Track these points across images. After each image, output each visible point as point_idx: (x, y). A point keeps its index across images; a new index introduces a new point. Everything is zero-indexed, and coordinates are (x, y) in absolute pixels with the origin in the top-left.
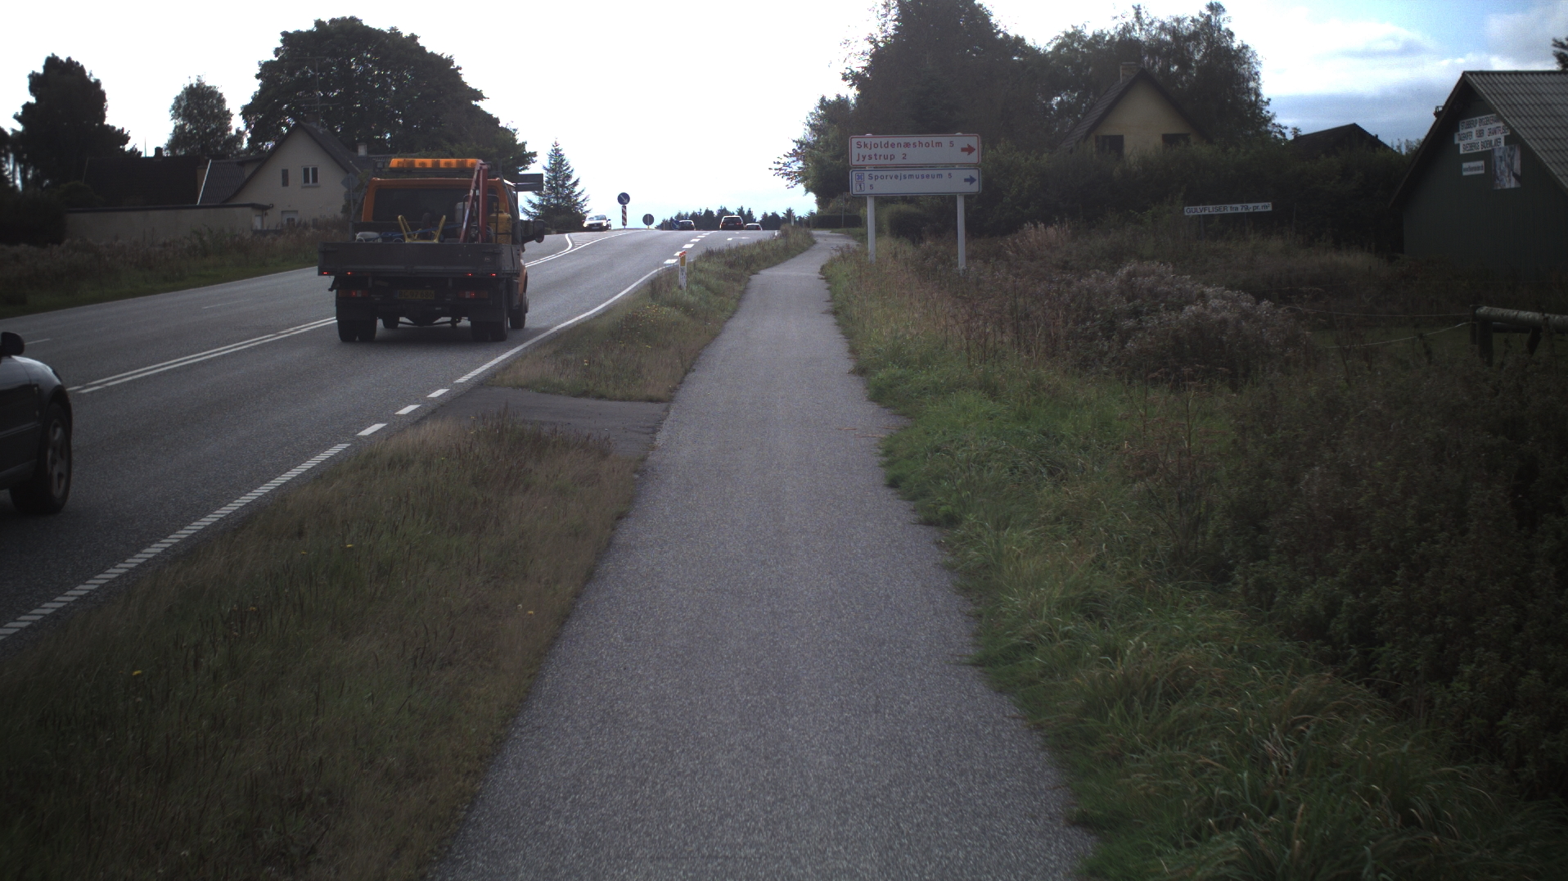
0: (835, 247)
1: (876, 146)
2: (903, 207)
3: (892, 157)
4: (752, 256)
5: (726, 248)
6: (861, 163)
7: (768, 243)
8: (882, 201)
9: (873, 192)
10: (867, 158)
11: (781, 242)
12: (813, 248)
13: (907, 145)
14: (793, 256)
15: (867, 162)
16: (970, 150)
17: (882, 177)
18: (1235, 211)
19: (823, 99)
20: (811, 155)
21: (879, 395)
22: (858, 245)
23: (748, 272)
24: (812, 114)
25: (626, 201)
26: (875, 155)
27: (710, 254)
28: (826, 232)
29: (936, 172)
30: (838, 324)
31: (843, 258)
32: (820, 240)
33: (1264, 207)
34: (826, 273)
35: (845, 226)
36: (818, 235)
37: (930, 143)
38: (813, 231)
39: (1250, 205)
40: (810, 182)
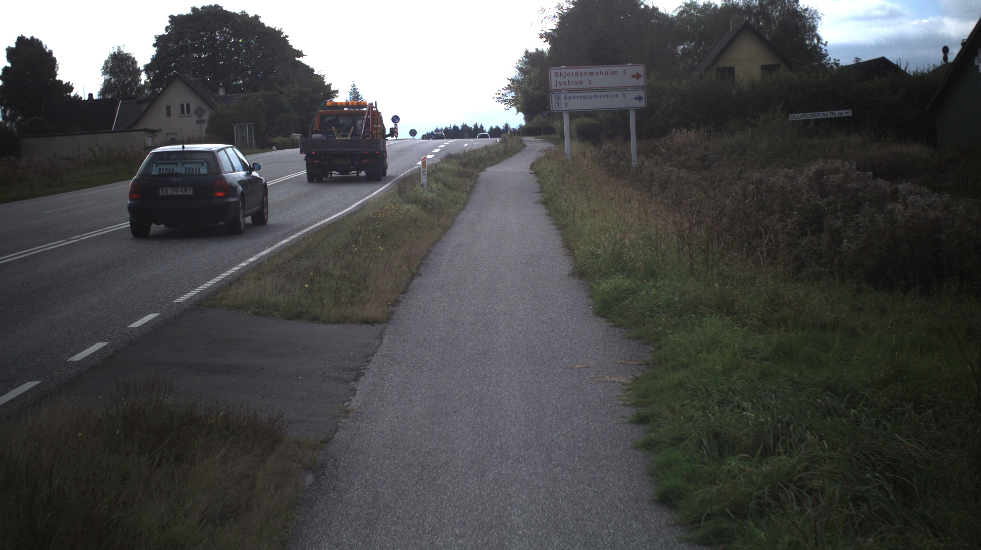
0: (541, 149)
1: (569, 75)
2: (586, 120)
3: (581, 83)
4: (480, 157)
5: (461, 152)
6: (558, 87)
7: (492, 147)
8: (573, 115)
9: (568, 108)
10: (563, 83)
11: (502, 147)
12: (524, 150)
13: (592, 74)
14: (510, 156)
15: (563, 86)
16: (638, 76)
17: (574, 98)
18: (825, 117)
19: (527, 52)
20: (519, 86)
22: (555, 147)
24: (520, 60)
25: (397, 121)
26: (569, 82)
27: (449, 157)
28: (532, 138)
29: (613, 93)
31: (547, 157)
32: (528, 144)
33: (847, 113)
34: (535, 168)
35: (544, 134)
36: (526, 141)
37: (609, 72)
38: (523, 138)
39: (837, 114)
40: (519, 106)
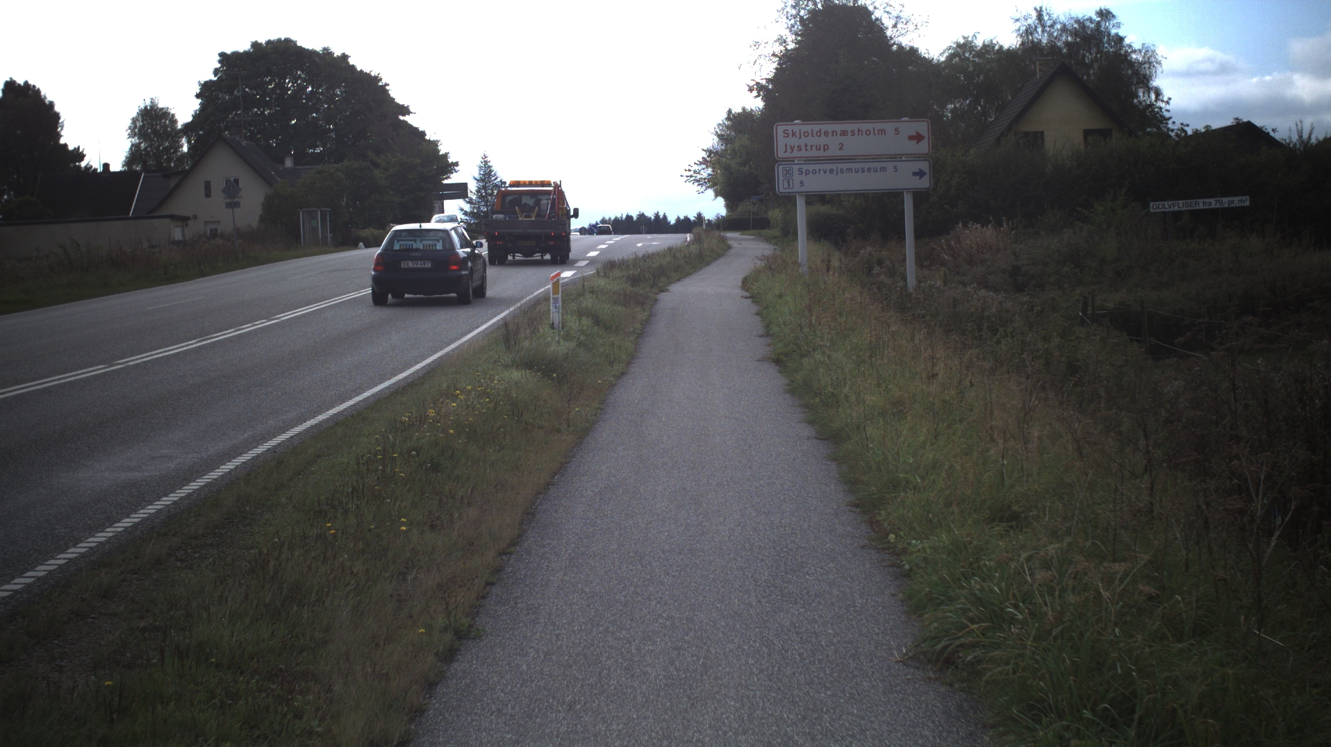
0: (754, 254)
1: (806, 134)
2: (824, 209)
3: (826, 148)
4: (660, 267)
6: (788, 155)
7: (679, 250)
9: (803, 189)
10: (796, 148)
11: (695, 249)
12: (728, 254)
13: (844, 133)
14: (708, 264)
15: (796, 153)
16: (918, 138)
17: (814, 172)
18: (1207, 207)
19: (730, 112)
20: (719, 162)
24: (720, 124)
26: (806, 146)
28: (740, 236)
29: (879, 165)
33: (1240, 201)
34: (751, 288)
35: (755, 228)
36: (731, 238)
37: (872, 131)
38: (725, 234)
39: (1226, 202)
40: (718, 187)
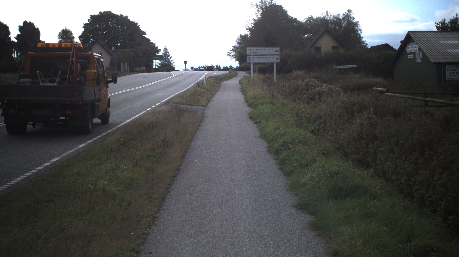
0: (243, 76)
1: (253, 50)
2: (261, 65)
3: (258, 53)
4: (221, 78)
6: (249, 54)
7: (226, 75)
8: (255, 64)
9: (253, 61)
10: (251, 53)
11: (229, 74)
12: (237, 76)
13: (261, 50)
14: (232, 78)
15: (251, 54)
16: (277, 51)
17: (255, 58)
18: (347, 67)
19: (241, 35)
20: (237, 50)
21: (250, 105)
22: (249, 75)
23: (220, 82)
24: (237, 39)
25: (186, 63)
26: (253, 52)
27: (211, 77)
28: (241, 72)
29: (269, 57)
30: (243, 93)
31: (245, 78)
32: (239, 74)
33: (356, 66)
34: (240, 82)
35: (245, 70)
37: (267, 49)
38: (237, 72)
39: (351, 66)
40: (237, 58)
